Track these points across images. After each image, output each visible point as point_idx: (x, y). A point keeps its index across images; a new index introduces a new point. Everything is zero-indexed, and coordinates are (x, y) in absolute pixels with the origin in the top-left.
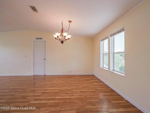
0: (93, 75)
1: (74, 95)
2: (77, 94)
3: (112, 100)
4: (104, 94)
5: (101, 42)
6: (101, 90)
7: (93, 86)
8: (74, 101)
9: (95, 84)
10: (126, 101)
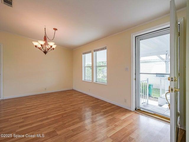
0: (73, 90)
1: (67, 109)
2: (69, 109)
3: (100, 105)
4: (92, 102)
5: (83, 55)
6: (88, 100)
7: (79, 99)
8: (71, 114)
9: (80, 97)
10: (109, 103)
